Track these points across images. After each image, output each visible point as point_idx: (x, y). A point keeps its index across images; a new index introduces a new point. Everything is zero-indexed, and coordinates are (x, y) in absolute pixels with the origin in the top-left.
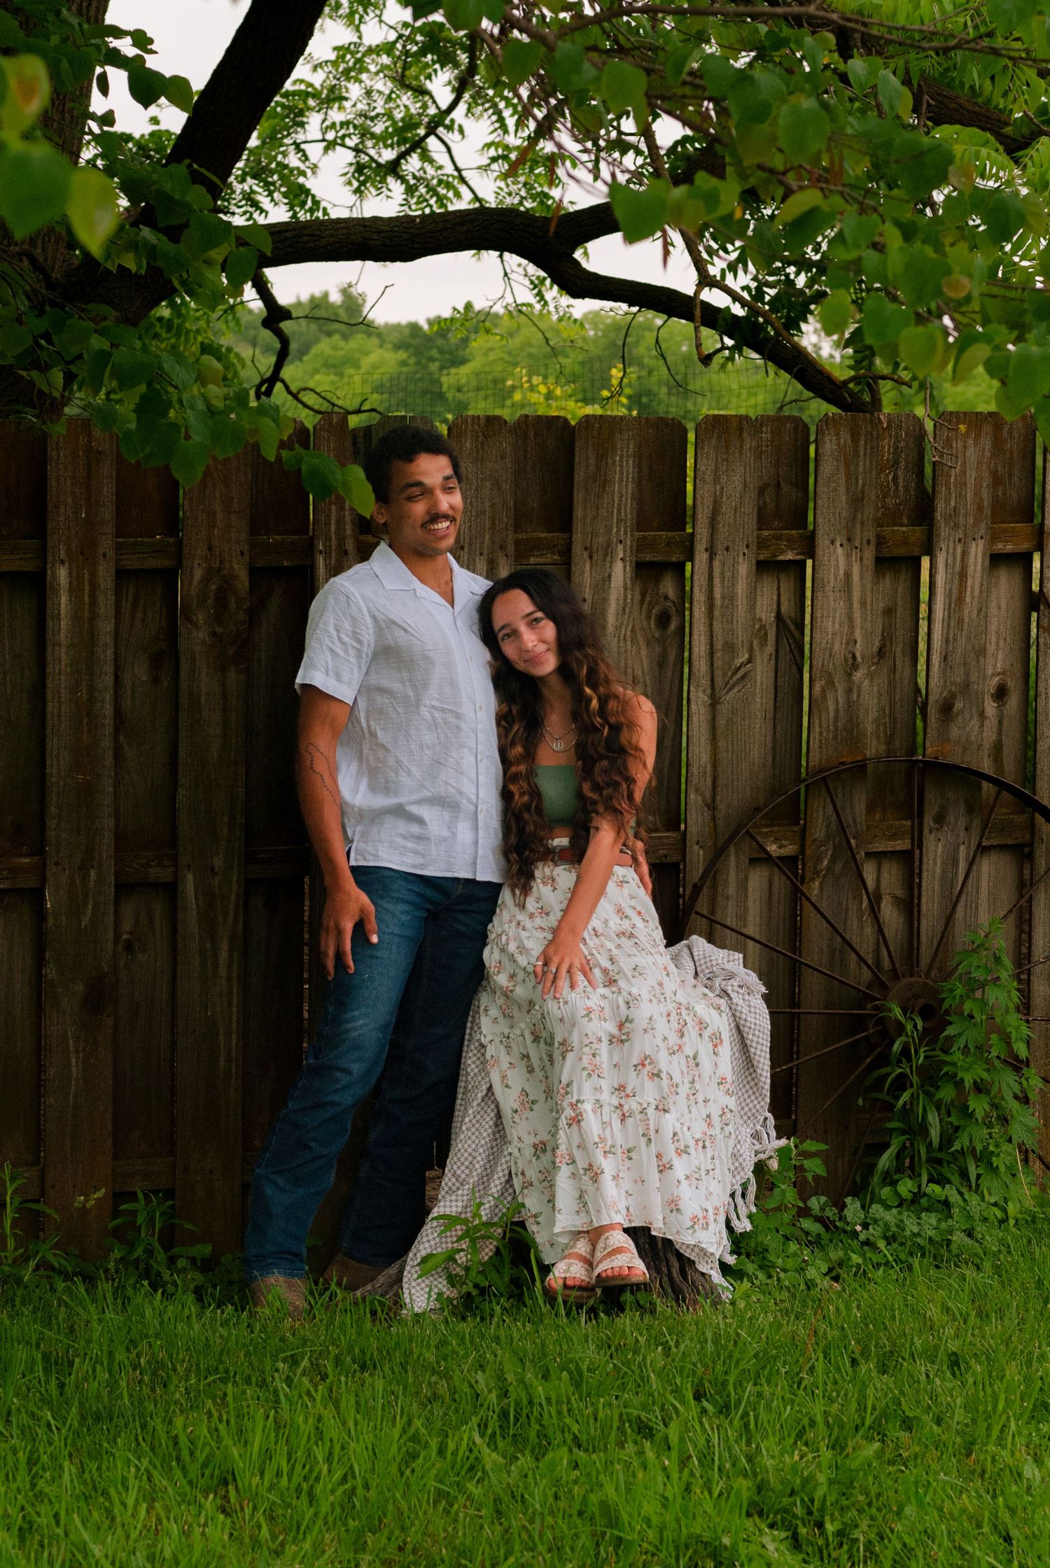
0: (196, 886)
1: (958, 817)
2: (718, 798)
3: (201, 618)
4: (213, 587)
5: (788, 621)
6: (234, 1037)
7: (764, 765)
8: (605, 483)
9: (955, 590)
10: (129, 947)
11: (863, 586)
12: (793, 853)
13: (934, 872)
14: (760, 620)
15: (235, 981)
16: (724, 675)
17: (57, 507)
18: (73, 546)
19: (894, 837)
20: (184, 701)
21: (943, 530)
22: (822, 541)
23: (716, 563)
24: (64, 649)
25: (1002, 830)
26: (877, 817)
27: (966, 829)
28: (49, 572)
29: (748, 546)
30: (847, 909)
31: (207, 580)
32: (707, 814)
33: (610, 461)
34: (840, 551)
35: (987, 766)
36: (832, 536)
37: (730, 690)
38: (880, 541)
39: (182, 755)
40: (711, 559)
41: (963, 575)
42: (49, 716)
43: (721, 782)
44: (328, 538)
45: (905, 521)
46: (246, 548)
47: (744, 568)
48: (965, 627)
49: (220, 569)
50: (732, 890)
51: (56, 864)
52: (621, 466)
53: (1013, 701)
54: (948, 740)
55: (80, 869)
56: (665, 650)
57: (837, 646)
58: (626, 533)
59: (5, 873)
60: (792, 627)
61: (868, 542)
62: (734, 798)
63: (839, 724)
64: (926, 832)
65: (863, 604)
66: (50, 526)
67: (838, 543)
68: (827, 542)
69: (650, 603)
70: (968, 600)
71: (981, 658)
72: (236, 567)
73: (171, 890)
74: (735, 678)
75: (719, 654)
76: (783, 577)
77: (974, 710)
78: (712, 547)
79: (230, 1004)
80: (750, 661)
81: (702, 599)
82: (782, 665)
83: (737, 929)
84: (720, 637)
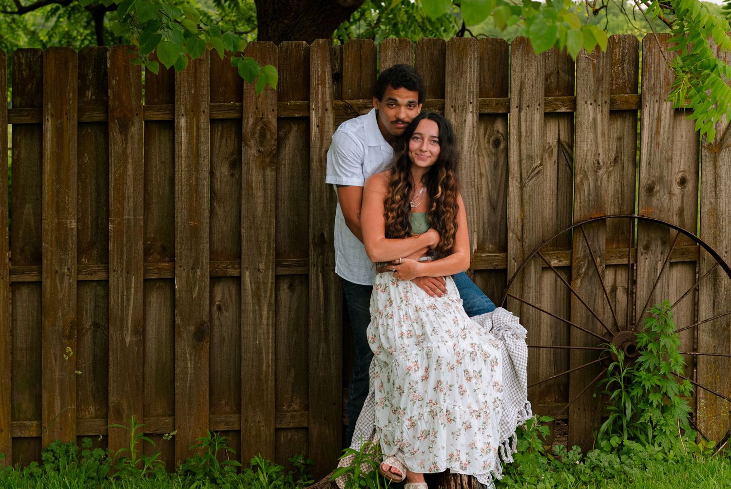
0: (250, 278)
1: (657, 247)
2: (525, 236)
3: (252, 143)
4: (259, 127)
5: (564, 144)
6: (270, 354)
7: (552, 219)
8: (462, 73)
9: (654, 127)
10: (219, 308)
11: (603, 125)
12: (566, 265)
13: (644, 276)
14: (549, 143)
15: (271, 327)
16: (527, 172)
17: (180, 88)
18: (188, 107)
19: (622, 257)
20: (244, 185)
21: (648, 96)
22: (580, 102)
23: (522, 114)
24: (183, 159)
25: (683, 254)
26: (614, 247)
27: (662, 253)
28: (176, 120)
29: (539, 105)
30: (596, 294)
31: (255, 124)
32: (519, 244)
33: (464, 60)
34: (590, 107)
35: (675, 221)
36: (586, 99)
37: (530, 179)
38: (612, 102)
39: (243, 212)
40: (520, 112)
41: (659, 119)
42: (176, 193)
43: (525, 228)
44: (317, 102)
45: (628, 91)
46: (275, 108)
47: (538, 116)
48: (660, 147)
49: (262, 119)
50: (532, 284)
51: (180, 266)
52: (471, 64)
53: (690, 186)
54: (651, 206)
55: (192, 269)
56: (497, 159)
57: (589, 157)
58: (473, 98)
59: (155, 270)
60: (567, 147)
61: (606, 102)
62: (532, 237)
63: (591, 198)
64: (639, 254)
65: (603, 135)
66: (176, 97)
67: (589, 103)
68: (583, 103)
69: (489, 135)
70: (662, 132)
71: (670, 164)
72: (270, 117)
73: (238, 280)
74: (533, 174)
75: (524, 161)
76: (561, 121)
77: (666, 190)
78: (520, 105)
79: (268, 338)
80: (541, 164)
81: (515, 132)
82: (561, 167)
83: (534, 304)
84: (525, 152)
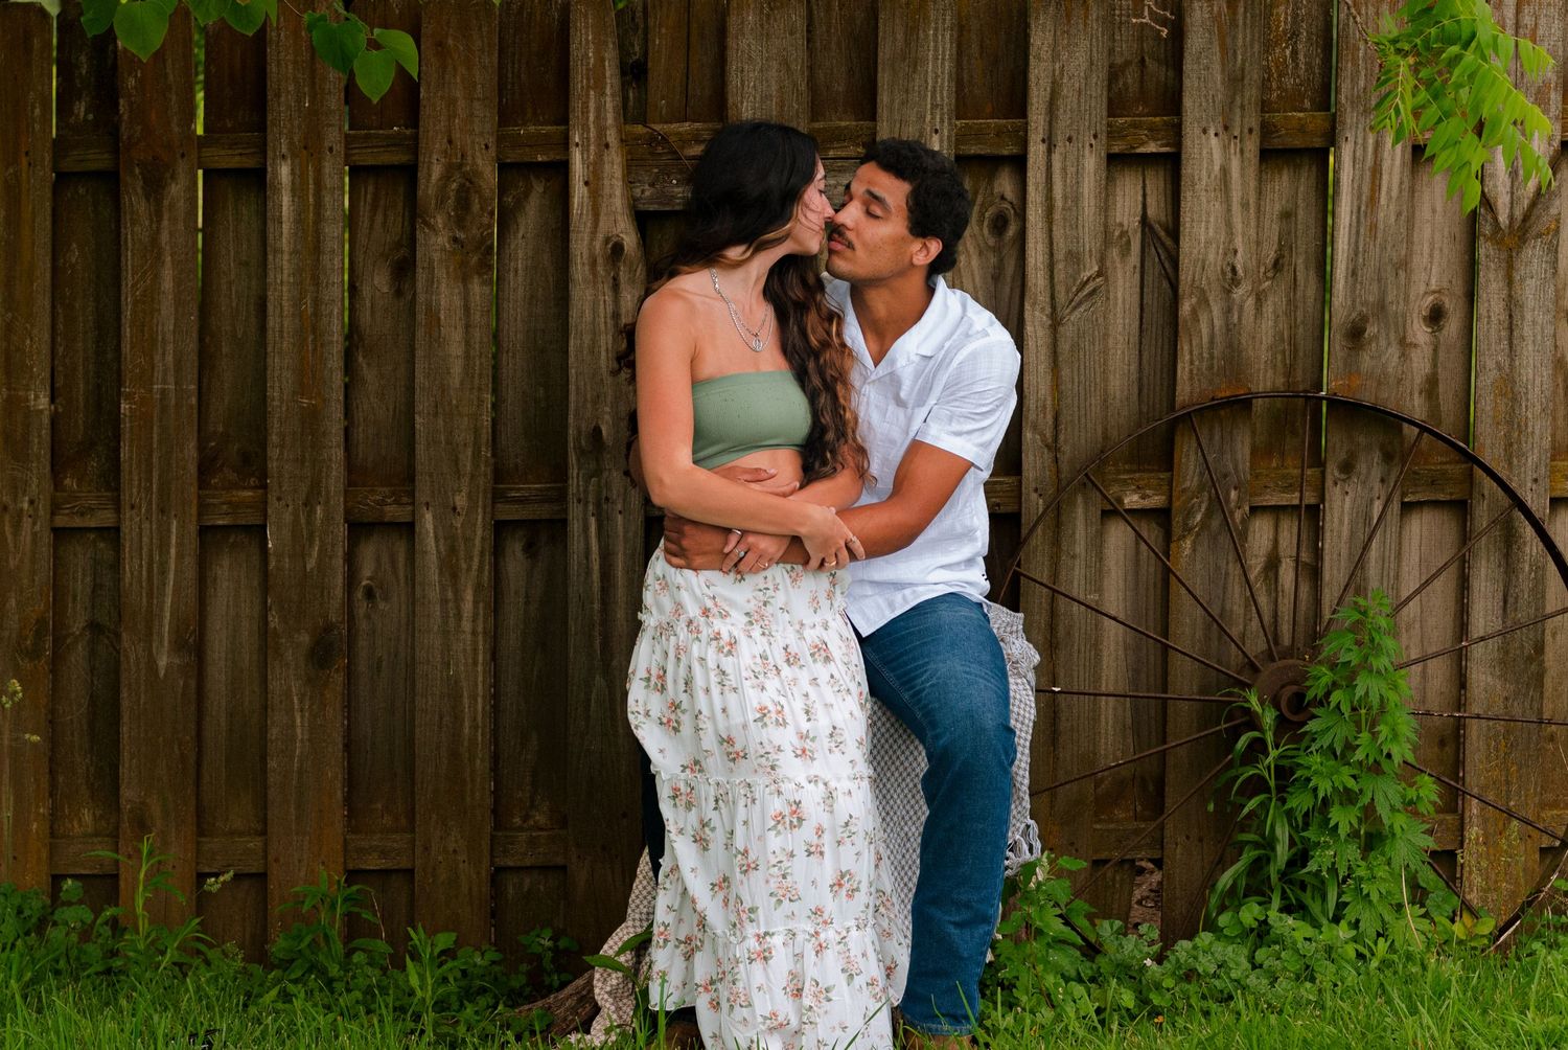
0: (435, 527)
1: (1371, 467)
2: (1062, 437)
3: (439, 221)
4: (454, 186)
5: (1157, 226)
6: (480, 700)
7: (1128, 399)
8: (916, 64)
9: (1366, 189)
10: (369, 594)
11: (1244, 184)
12: (1159, 505)
13: (1340, 532)
14: (1121, 225)
15: (480, 638)
16: (1067, 292)
17: (278, 96)
18: (296, 139)
19: (1288, 488)
20: (421, 317)
21: (1350, 117)
22: (1191, 130)
23: (1056, 158)
24: (286, 257)
25: (1433, 483)
26: (1274, 465)
27: (1383, 481)
28: (269, 169)
29: (1095, 136)
30: (1227, 574)
31: (446, 178)
32: (1048, 456)
33: (921, 35)
34: (1214, 141)
35: (1417, 408)
36: (1204, 124)
37: (1075, 308)
38: (1266, 130)
39: (420, 378)
40: (1050, 152)
41: (1376, 171)
42: (270, 332)
43: (1062, 419)
44: (585, 127)
45: (1307, 104)
46: (491, 141)
47: (1092, 163)
48: (1380, 235)
49: (461, 166)
50: (1080, 548)
51: (279, 499)
52: (936, 42)
53: (1452, 326)
54: (1358, 372)
55: (305, 505)
56: (1001, 260)
57: (1211, 257)
58: (942, 121)
59: (225, 507)
60: (1162, 234)
61: (1251, 131)
62: (1079, 440)
63: (1216, 353)
64: (1329, 483)
65: (1245, 206)
66: (270, 118)
67: (1212, 132)
68: (1197, 131)
69: (982, 205)
70: (1383, 201)
71: (1402, 274)
72: (479, 162)
73: (408, 529)
74: (1081, 295)
75: (1060, 266)
76: (1150, 174)
77: (1392, 336)
78: (1050, 138)
79: (475, 663)
80: (1099, 274)
81: (1039, 200)
82: (1149, 279)
83: (1082, 598)
84: (1062, 245)
